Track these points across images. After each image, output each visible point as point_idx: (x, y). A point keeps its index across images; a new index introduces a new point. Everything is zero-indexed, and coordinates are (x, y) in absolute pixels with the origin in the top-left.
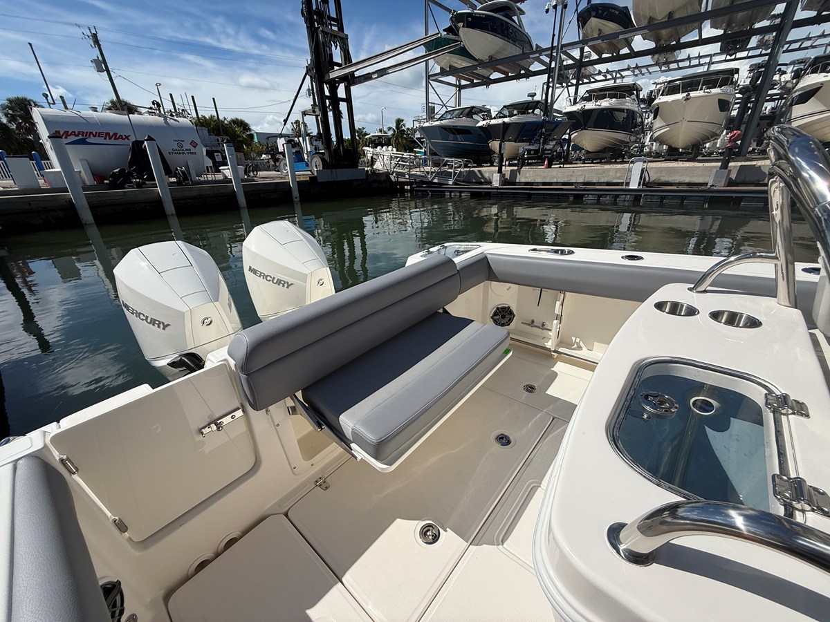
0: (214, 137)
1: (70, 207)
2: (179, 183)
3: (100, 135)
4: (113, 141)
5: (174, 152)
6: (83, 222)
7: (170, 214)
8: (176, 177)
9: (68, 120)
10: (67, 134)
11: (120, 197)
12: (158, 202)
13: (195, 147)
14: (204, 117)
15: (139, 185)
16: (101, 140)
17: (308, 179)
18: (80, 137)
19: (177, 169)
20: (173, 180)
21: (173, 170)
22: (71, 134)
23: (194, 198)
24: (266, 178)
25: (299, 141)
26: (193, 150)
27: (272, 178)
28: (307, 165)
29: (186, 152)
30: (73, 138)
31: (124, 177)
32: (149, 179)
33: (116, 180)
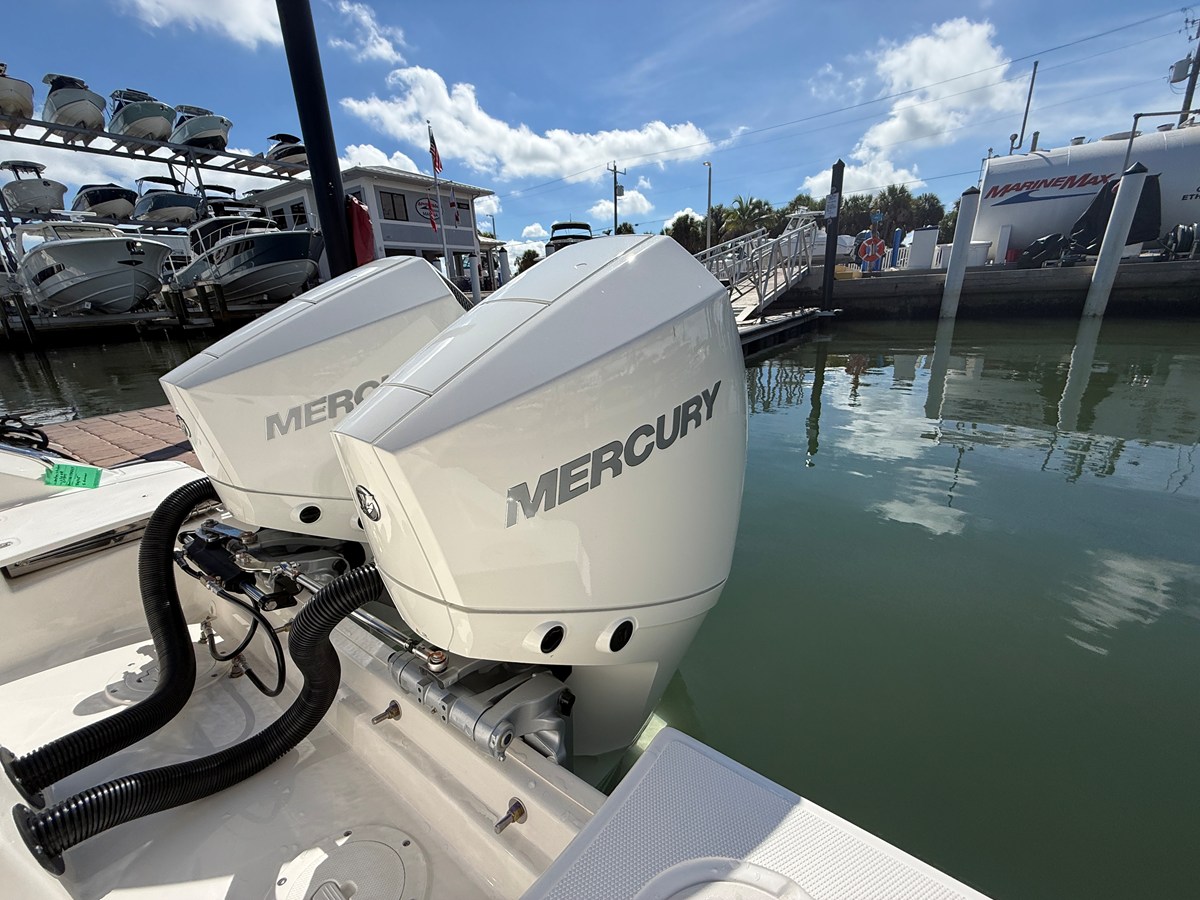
3: (1055, 183)
4: (1075, 190)
6: (941, 316)
7: (1091, 313)
8: (1163, 247)
9: (1022, 168)
10: (1007, 189)
11: (1017, 281)
12: (1084, 289)
15: (1069, 263)
16: (1053, 191)
18: (1024, 190)
19: (1175, 230)
21: (1165, 228)
22: (1012, 189)
23: (1175, 285)
30: (1013, 194)
31: (1053, 247)
32: (1095, 251)
33: (1032, 255)
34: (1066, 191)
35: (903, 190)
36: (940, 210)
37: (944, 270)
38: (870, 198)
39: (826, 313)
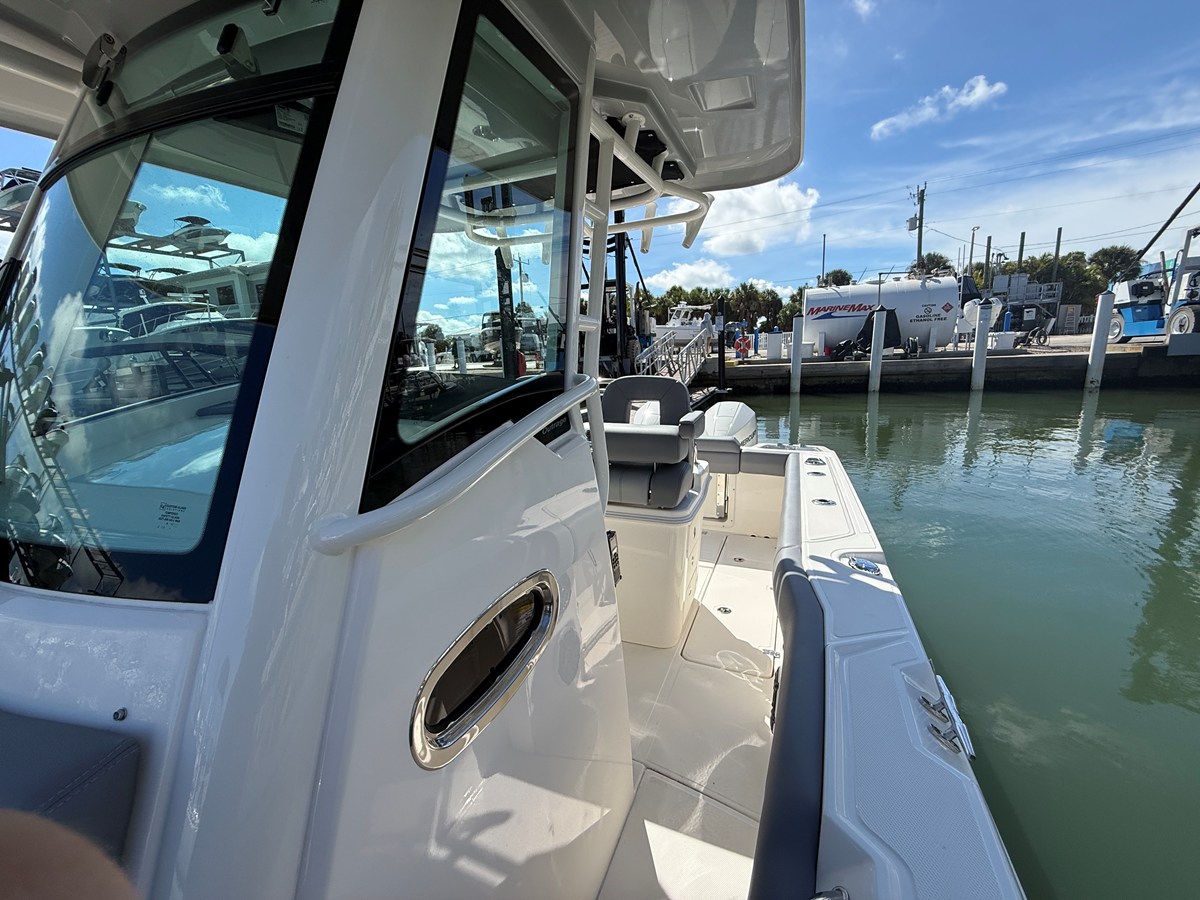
0: (1036, 285)
1: (787, 376)
2: (903, 357)
3: (844, 308)
4: (855, 313)
5: (919, 319)
6: (791, 390)
7: (873, 389)
8: (904, 348)
9: (825, 297)
10: (819, 310)
12: (867, 375)
13: (947, 311)
14: (1033, 258)
15: (858, 358)
16: (844, 313)
17: (1141, 351)
18: (828, 311)
19: (908, 338)
20: (901, 351)
21: (903, 340)
22: (822, 310)
23: (910, 373)
24: (1058, 348)
25: (1166, 283)
26: (944, 314)
27: (1069, 348)
28: (1161, 325)
29: (933, 318)
30: (822, 313)
31: (848, 349)
32: (869, 351)
33: (838, 352)
34: (851, 313)
35: (751, 287)
36: (779, 301)
37: (789, 361)
38: (728, 291)
39: (722, 391)
